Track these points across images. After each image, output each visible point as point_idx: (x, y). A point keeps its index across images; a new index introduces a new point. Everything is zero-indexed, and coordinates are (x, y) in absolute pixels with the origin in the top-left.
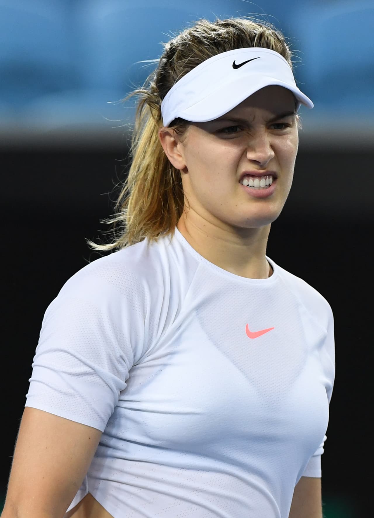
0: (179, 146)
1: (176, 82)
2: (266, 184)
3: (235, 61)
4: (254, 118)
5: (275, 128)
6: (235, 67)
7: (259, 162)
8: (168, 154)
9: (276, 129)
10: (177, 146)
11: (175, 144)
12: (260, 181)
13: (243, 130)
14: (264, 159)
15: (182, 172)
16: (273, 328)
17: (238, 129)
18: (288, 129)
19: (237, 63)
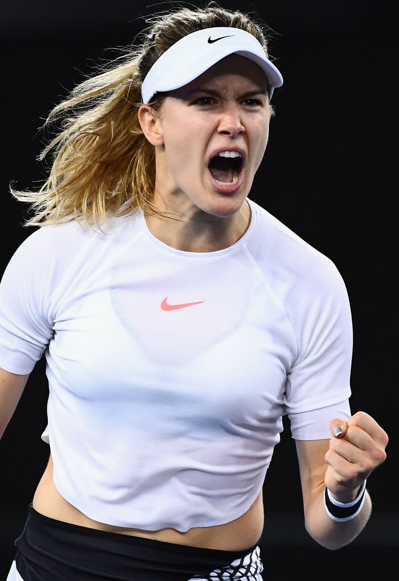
0: (157, 123)
3: (210, 37)
4: (226, 92)
6: (210, 41)
7: (229, 134)
8: (146, 132)
10: (155, 125)
11: (153, 122)
12: (230, 153)
13: (216, 103)
14: (234, 129)
16: (203, 302)
17: (212, 102)
19: (212, 39)
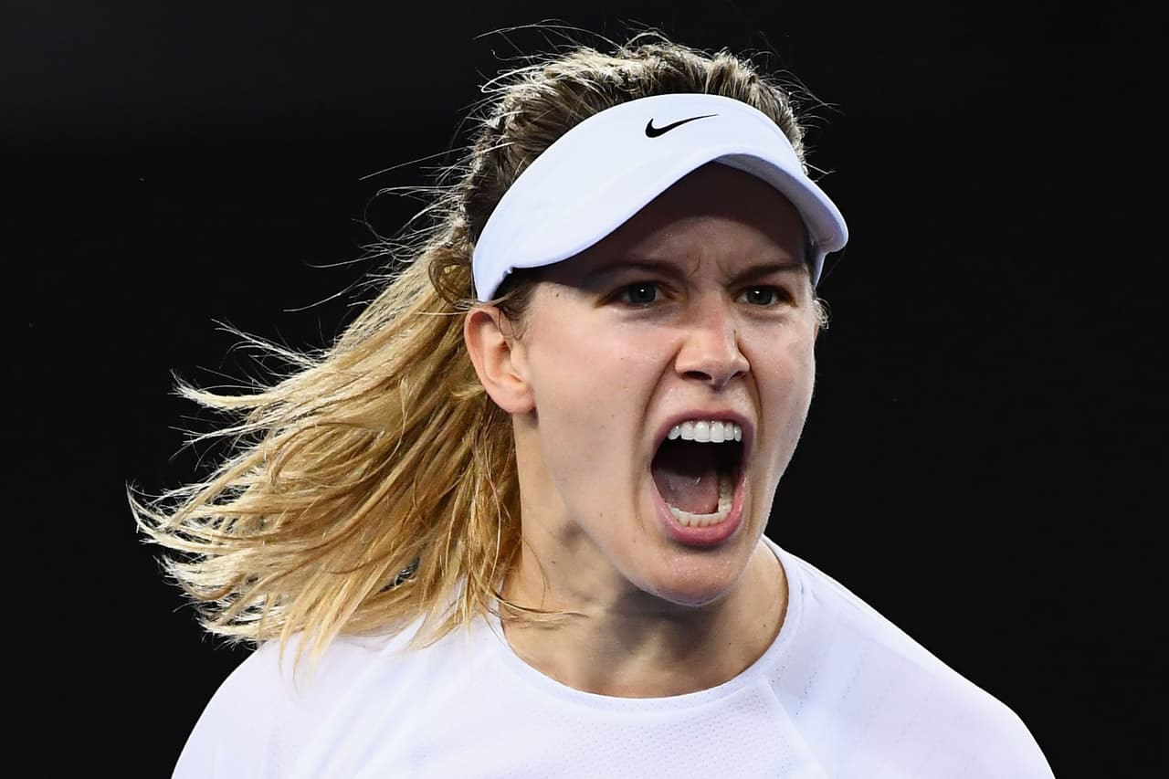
0: (516, 352)
1: (516, 178)
2: (725, 436)
3: (652, 120)
4: (698, 266)
5: (751, 302)
6: (652, 132)
7: (708, 377)
8: (486, 376)
9: (754, 305)
10: (509, 358)
11: (505, 349)
12: (710, 427)
13: (670, 297)
14: (721, 366)
15: (517, 424)
17: (658, 295)
18: (784, 309)
19: (656, 126)
